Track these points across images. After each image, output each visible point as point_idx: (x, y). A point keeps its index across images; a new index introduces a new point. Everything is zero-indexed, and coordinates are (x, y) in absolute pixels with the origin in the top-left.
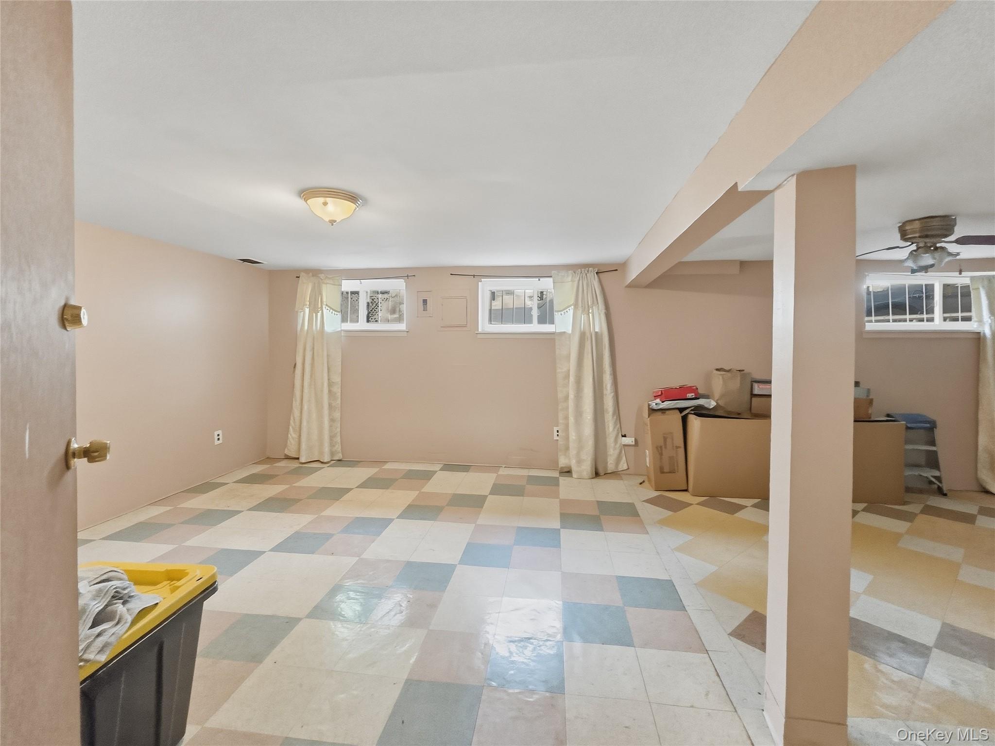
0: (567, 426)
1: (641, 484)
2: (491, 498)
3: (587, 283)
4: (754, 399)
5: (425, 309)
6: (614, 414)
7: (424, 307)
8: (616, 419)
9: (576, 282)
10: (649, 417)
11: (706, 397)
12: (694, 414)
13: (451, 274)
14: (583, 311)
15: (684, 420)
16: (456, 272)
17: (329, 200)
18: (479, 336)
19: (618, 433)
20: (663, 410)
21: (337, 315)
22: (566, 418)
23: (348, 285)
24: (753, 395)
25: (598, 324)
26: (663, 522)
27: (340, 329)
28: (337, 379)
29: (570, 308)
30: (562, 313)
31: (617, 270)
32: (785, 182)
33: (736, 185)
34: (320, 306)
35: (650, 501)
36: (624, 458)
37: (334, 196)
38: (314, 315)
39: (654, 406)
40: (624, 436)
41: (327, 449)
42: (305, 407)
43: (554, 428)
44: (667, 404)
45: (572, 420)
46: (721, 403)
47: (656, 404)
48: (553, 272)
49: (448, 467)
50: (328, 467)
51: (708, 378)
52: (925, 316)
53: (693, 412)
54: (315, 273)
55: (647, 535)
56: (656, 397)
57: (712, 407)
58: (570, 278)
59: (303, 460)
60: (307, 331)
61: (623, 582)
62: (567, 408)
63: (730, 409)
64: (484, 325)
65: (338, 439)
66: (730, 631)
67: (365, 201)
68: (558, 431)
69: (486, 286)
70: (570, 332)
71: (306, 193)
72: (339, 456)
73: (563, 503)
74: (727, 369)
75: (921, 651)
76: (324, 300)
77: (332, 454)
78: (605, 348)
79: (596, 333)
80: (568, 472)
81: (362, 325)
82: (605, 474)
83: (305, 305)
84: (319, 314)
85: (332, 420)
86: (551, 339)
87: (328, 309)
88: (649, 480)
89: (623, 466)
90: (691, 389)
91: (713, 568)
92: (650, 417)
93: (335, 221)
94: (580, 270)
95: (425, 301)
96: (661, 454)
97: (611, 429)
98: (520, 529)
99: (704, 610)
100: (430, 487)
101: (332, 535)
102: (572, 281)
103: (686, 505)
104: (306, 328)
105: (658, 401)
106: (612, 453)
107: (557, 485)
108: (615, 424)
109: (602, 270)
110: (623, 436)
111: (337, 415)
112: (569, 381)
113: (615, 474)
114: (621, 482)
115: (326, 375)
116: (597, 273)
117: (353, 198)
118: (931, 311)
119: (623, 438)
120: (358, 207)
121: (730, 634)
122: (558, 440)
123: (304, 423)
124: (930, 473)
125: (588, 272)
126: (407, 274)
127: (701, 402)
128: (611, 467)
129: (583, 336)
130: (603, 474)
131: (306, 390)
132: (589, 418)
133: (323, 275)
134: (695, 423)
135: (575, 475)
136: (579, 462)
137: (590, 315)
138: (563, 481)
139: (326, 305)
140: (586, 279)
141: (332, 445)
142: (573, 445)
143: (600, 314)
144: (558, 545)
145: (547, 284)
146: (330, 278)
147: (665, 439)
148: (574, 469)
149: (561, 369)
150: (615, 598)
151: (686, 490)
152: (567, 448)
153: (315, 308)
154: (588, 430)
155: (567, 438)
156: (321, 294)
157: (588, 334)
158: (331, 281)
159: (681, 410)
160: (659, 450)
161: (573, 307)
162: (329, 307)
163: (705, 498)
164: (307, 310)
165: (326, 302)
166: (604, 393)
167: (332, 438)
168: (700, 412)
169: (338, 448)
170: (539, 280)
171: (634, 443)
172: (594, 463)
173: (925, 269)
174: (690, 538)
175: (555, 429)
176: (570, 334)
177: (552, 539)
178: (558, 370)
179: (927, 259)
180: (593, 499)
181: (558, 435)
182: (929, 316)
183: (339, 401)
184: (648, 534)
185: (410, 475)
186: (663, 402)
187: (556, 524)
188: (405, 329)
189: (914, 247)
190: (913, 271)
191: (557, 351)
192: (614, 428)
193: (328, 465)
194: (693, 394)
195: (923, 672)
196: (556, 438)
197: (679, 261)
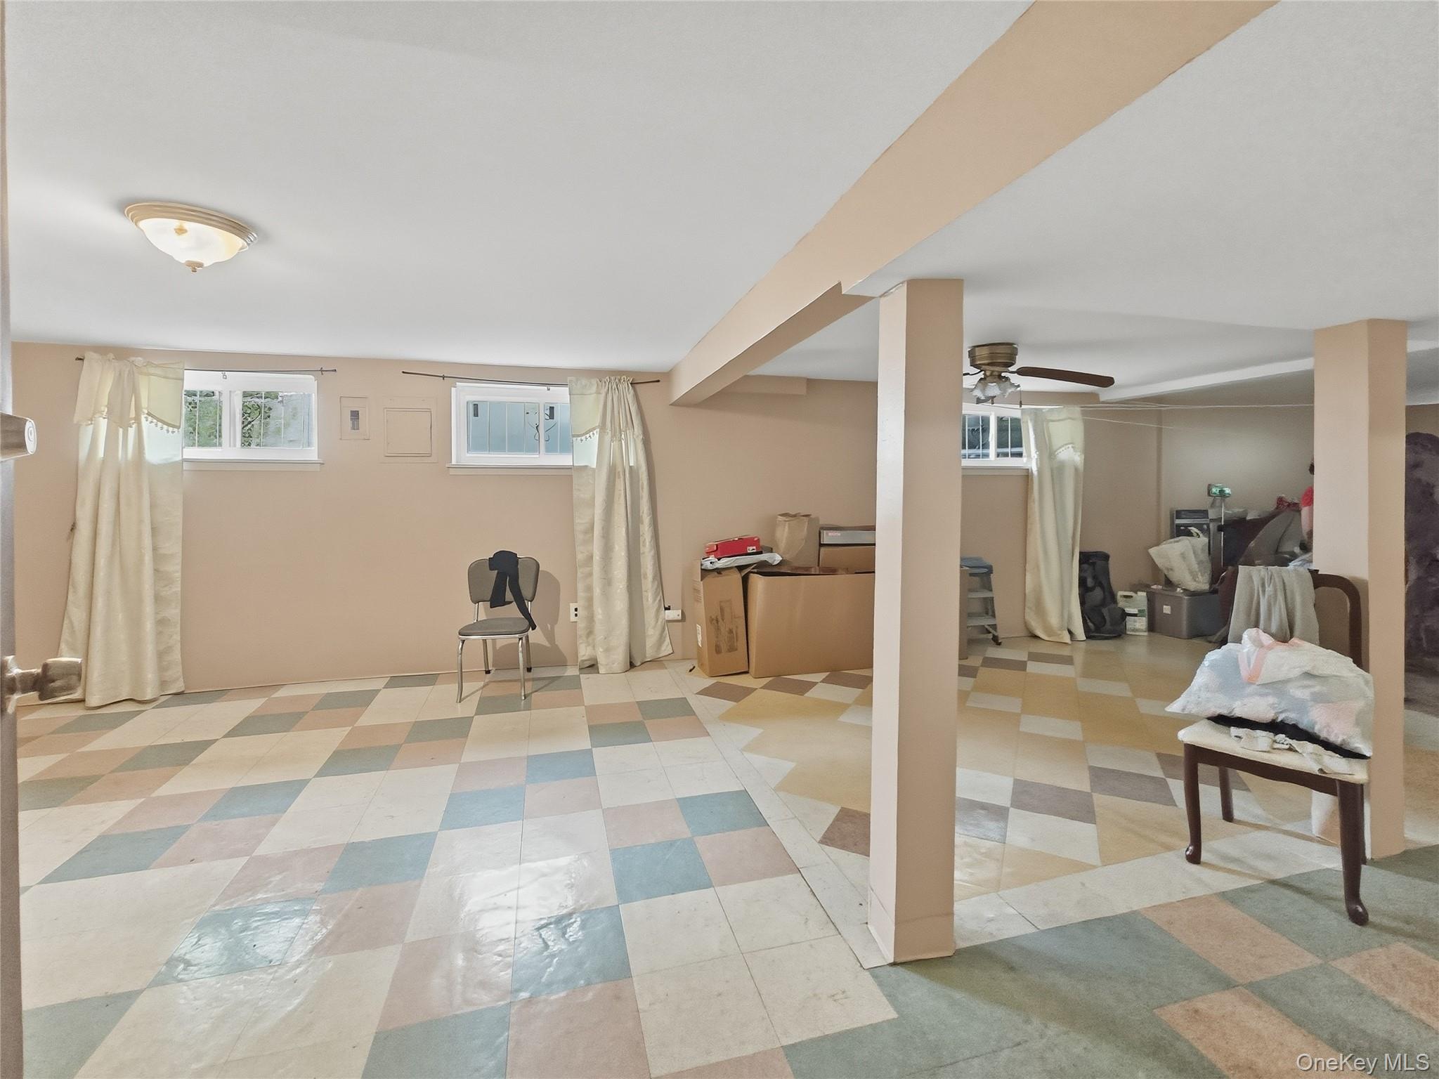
0: (590, 600)
1: (691, 671)
2: (478, 720)
3: (618, 397)
4: (823, 549)
5: (355, 427)
6: (654, 579)
7: (353, 424)
8: (658, 586)
9: (604, 395)
10: (702, 580)
11: (771, 550)
12: (757, 573)
13: (403, 372)
14: (613, 436)
15: (745, 580)
16: (411, 370)
17: (188, 225)
18: (452, 472)
19: (660, 607)
20: (719, 571)
21: (173, 432)
22: (589, 589)
23: (195, 380)
24: (821, 545)
25: (634, 456)
26: (727, 717)
27: (179, 458)
28: (173, 547)
29: (595, 432)
30: (583, 438)
31: (658, 381)
32: (894, 289)
33: (839, 284)
34: (133, 414)
35: (706, 692)
36: (668, 640)
37: (198, 219)
38: (121, 430)
39: (708, 565)
40: (668, 609)
41: (150, 676)
42: (100, 603)
43: (571, 604)
44: (724, 562)
45: (597, 591)
46: (787, 557)
47: (711, 563)
48: (569, 378)
49: (395, 682)
50: (153, 708)
51: (772, 525)
52: (980, 451)
53: (755, 570)
54: (119, 353)
55: (708, 737)
56: (709, 553)
57: (776, 563)
58: (594, 388)
59: (93, 701)
60: (104, 461)
61: (686, 804)
62: (590, 574)
63: (796, 565)
64: (461, 454)
65: (176, 655)
66: (819, 838)
67: (265, 237)
68: (576, 610)
69: (463, 394)
70: (594, 466)
71: (135, 207)
72: (178, 686)
73: (591, 710)
74: (794, 514)
75: (999, 813)
76: (144, 403)
77: (163, 684)
78: (642, 488)
79: (631, 467)
80: (592, 667)
81: (229, 449)
82: (642, 663)
83: (97, 411)
84: (132, 431)
85: (161, 623)
86: (566, 476)
87: (152, 422)
88: (701, 665)
89: (666, 649)
90: (752, 542)
91: (789, 766)
92: (704, 580)
93: (201, 265)
94: (608, 378)
95: (355, 415)
96: (718, 629)
97: (650, 600)
98: (531, 759)
99: (789, 819)
100: (370, 717)
101: (184, 829)
102: (598, 393)
103: (748, 691)
104: (101, 454)
105: (712, 558)
106: (652, 634)
107: (579, 686)
108: (656, 595)
109: (639, 381)
110: (666, 609)
111: (174, 612)
112: (593, 536)
113: (657, 662)
114: (666, 671)
115: (147, 542)
116: (631, 384)
117: (238, 227)
118: (986, 446)
119: (667, 611)
120: (248, 244)
121: (821, 842)
122: (576, 622)
123: (98, 631)
124: (986, 622)
125: (620, 380)
126: (322, 368)
127: (764, 557)
128: (650, 654)
129: (612, 474)
130: (639, 664)
131: (101, 573)
132: (621, 587)
133: (140, 358)
134: (759, 583)
135: (602, 670)
136: (608, 650)
137: (623, 442)
138: (586, 679)
139: (149, 414)
140: (617, 391)
141: (162, 668)
142: (599, 628)
143: (635, 440)
144: (592, 772)
145: (560, 395)
146: (157, 366)
147: (722, 610)
148: (602, 660)
149: (581, 522)
150: (680, 829)
151: (746, 672)
152: (590, 633)
153: (121, 417)
154: (620, 604)
155: (591, 619)
156: (135, 391)
157: (620, 469)
158: (159, 371)
159: (740, 568)
160: (714, 623)
161: (598, 430)
162: (153, 416)
163: (771, 679)
164: (103, 424)
165: (147, 408)
166: (641, 552)
167: (161, 655)
168: (765, 570)
169: (176, 671)
170: (549, 390)
171: (680, 618)
172: (628, 649)
173: (992, 399)
174: (760, 731)
175: (573, 606)
176: (593, 470)
177: (582, 765)
178: (577, 521)
179: (993, 389)
180: (632, 700)
181: (576, 615)
182: (985, 451)
183: (177, 588)
184: (709, 735)
185: (330, 702)
186: (719, 560)
187: (586, 744)
188: (316, 459)
189: (981, 375)
190: (979, 401)
191: (575, 493)
192: (655, 600)
193: (154, 704)
194: (755, 548)
195: (1005, 836)
196: (573, 618)
197: (744, 374)
